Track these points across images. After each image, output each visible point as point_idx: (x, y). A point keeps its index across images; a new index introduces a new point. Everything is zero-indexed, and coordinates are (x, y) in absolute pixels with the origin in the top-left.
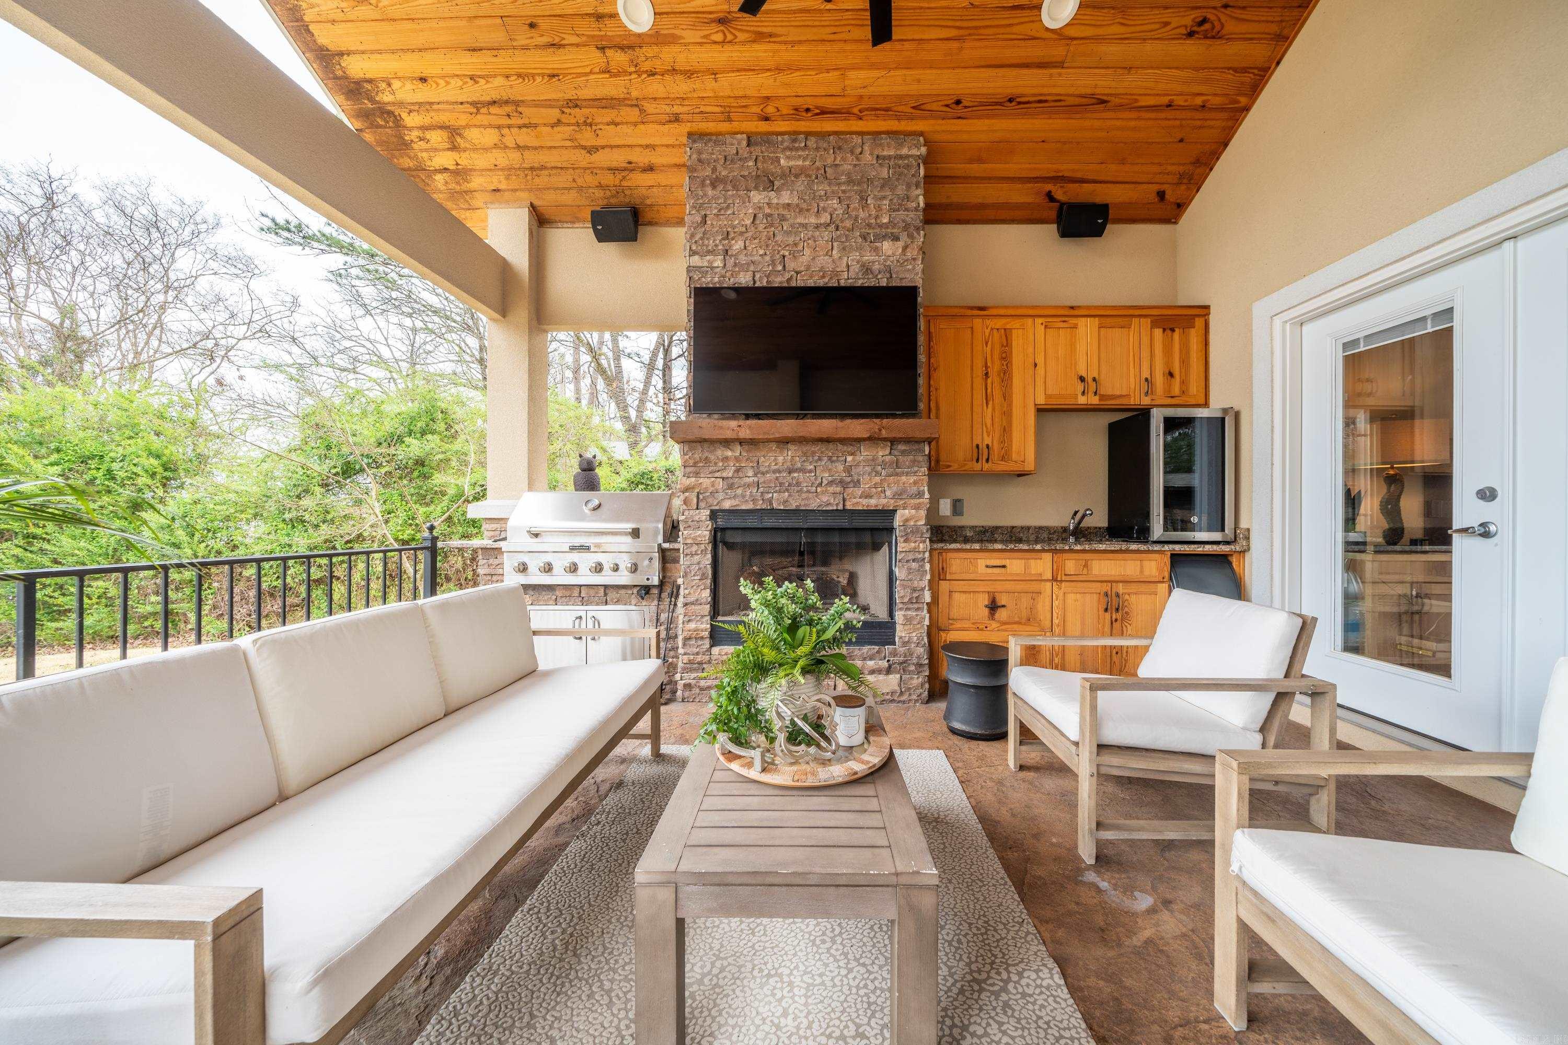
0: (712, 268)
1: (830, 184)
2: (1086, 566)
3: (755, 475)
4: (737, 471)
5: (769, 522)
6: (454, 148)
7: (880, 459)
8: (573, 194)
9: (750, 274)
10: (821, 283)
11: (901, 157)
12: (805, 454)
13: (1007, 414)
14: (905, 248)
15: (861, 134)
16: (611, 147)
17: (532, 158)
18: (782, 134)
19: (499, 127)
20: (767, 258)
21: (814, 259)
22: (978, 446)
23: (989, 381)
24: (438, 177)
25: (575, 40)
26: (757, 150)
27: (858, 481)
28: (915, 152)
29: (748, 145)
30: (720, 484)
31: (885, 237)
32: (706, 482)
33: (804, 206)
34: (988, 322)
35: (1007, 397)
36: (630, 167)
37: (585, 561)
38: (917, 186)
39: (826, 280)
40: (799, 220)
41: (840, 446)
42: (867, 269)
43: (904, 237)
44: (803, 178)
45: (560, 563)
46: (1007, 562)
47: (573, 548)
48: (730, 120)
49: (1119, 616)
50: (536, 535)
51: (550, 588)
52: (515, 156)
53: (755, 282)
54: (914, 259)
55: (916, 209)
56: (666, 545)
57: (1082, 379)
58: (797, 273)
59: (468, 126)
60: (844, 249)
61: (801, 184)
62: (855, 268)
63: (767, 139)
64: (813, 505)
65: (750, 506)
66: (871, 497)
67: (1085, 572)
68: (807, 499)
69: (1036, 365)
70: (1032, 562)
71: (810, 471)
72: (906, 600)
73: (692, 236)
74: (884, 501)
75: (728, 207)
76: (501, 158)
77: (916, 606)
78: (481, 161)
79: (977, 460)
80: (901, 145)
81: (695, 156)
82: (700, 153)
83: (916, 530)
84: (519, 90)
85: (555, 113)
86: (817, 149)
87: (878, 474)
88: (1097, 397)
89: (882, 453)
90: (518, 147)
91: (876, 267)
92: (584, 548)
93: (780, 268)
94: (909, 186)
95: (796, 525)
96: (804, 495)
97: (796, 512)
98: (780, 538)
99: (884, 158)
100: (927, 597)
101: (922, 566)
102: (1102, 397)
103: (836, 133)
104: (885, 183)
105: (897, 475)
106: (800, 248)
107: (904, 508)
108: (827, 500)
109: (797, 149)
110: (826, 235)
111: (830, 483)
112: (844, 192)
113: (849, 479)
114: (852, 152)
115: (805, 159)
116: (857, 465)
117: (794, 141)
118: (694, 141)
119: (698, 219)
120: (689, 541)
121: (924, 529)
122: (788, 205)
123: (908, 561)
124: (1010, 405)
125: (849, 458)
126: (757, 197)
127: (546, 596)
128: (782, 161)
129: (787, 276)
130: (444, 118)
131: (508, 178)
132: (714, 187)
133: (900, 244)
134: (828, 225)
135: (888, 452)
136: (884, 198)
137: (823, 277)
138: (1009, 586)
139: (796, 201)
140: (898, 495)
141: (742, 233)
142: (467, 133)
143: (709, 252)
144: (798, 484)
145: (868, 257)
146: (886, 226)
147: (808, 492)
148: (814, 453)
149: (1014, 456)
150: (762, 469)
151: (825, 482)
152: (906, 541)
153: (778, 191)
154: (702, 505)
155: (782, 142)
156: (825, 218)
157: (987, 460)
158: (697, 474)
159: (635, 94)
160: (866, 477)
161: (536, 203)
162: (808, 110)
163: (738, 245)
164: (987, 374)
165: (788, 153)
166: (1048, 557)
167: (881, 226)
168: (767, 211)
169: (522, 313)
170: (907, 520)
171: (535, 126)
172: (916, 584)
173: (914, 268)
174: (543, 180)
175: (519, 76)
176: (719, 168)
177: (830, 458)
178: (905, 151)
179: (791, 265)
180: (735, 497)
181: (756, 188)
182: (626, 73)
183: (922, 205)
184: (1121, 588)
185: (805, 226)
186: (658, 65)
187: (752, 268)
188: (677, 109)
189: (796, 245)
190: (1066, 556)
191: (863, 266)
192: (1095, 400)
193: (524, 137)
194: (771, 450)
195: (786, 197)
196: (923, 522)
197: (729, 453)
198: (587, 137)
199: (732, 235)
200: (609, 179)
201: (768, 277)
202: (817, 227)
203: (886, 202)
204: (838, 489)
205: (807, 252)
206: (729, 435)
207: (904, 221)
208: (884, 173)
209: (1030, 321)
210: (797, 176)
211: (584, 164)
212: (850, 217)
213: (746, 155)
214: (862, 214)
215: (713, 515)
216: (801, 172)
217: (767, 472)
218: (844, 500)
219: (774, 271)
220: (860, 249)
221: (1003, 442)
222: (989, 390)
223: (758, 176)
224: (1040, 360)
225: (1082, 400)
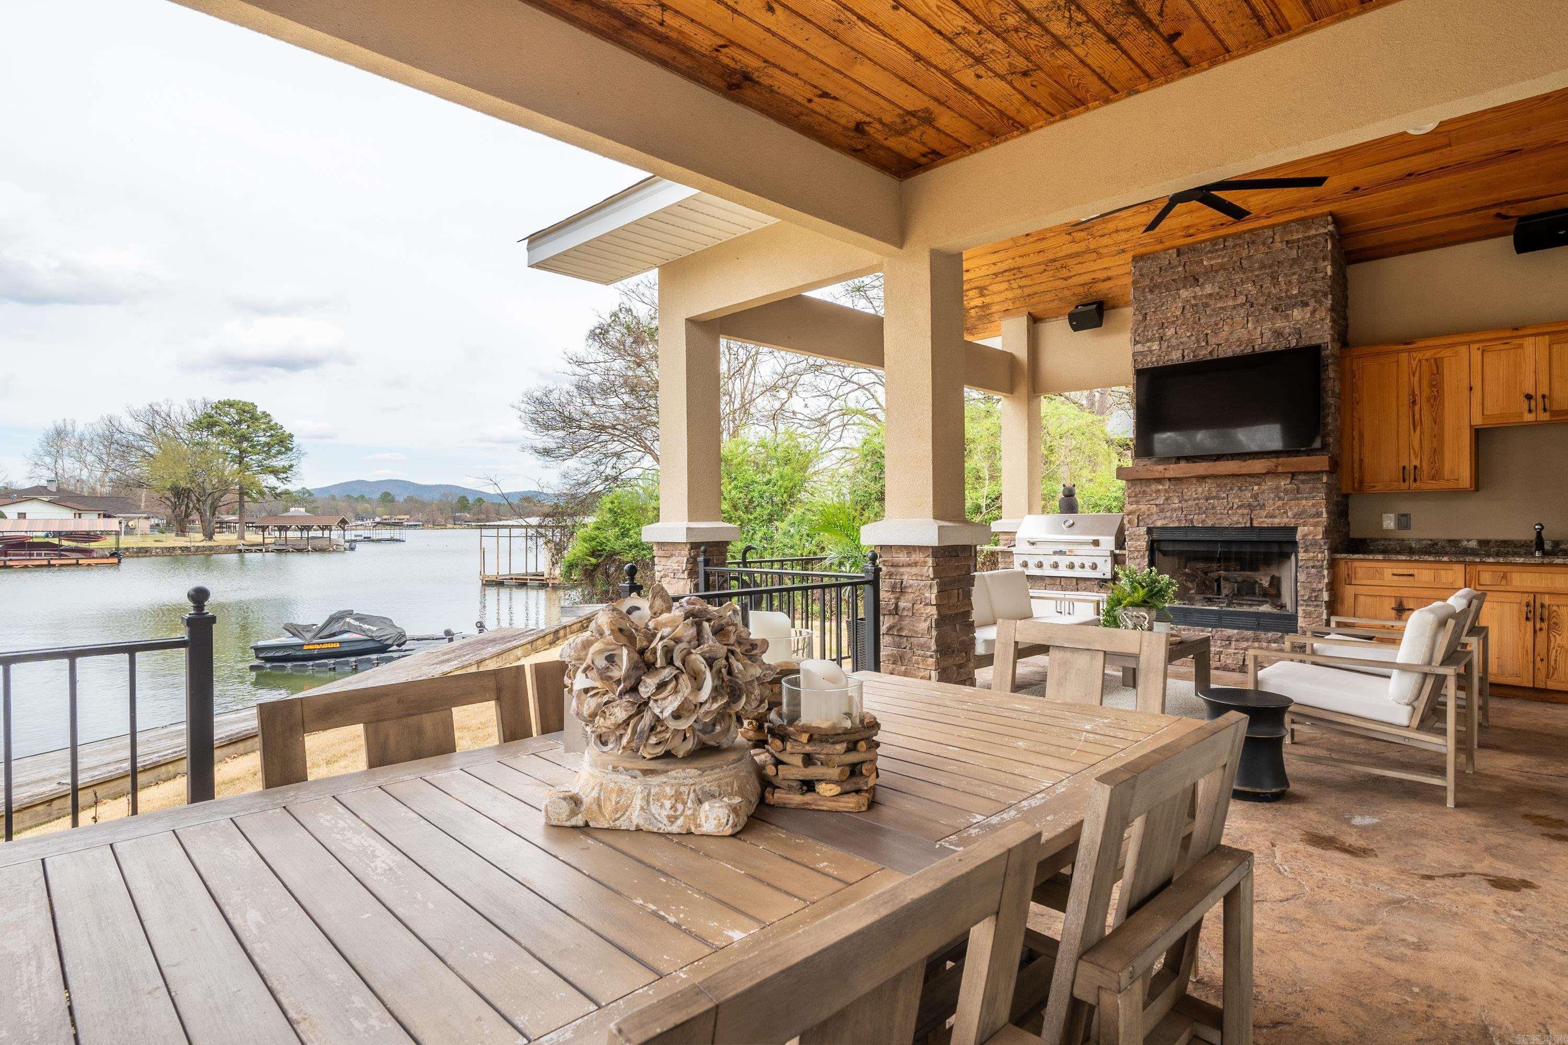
0: (1151, 351)
1: (1244, 273)
2: (1504, 577)
3: (1180, 502)
4: (1167, 499)
5: (1192, 536)
6: (982, 295)
7: (1283, 487)
8: (1056, 302)
9: (1180, 352)
10: (1238, 351)
11: (1309, 238)
12: (1218, 486)
13: (1439, 437)
14: (1313, 312)
15: (1272, 227)
16: (1080, 274)
17: (1027, 291)
18: (1204, 241)
19: (1008, 281)
20: (1193, 338)
21: (1231, 333)
22: (1404, 468)
23: (1417, 408)
24: (973, 311)
25: (1052, 234)
26: (1184, 258)
27: (1264, 505)
28: (1322, 231)
29: (1178, 256)
30: (1154, 509)
31: (1294, 306)
32: (1143, 507)
33: (1223, 293)
34: (1415, 354)
35: (1437, 420)
36: (1095, 281)
37: (1063, 561)
38: (1324, 259)
39: (1242, 348)
40: (1219, 305)
41: (1248, 479)
42: (1278, 334)
43: (1312, 303)
44: (1222, 272)
45: (1048, 561)
46: (1415, 572)
47: (1055, 553)
48: (1162, 242)
49: (1545, 625)
50: (1033, 544)
51: (1042, 578)
52: (1019, 292)
53: (1183, 357)
54: (1322, 320)
55: (1323, 278)
56: (1117, 552)
57: (1529, 397)
58: (1218, 345)
59: (990, 284)
60: (1257, 321)
61: (1221, 277)
62: (1268, 335)
63: (1192, 248)
64: (1226, 523)
65: (1176, 525)
66: (1275, 517)
67: (1504, 582)
68: (1221, 519)
69: (1471, 389)
70: (1443, 572)
71: (1223, 498)
72: (1306, 598)
73: (1136, 330)
74: (1286, 520)
75: (1162, 306)
76: (1010, 295)
77: (1315, 603)
78: (997, 298)
79: (1404, 481)
80: (1309, 228)
81: (1137, 273)
82: (1141, 269)
83: (1315, 543)
84: (1019, 262)
85: (1043, 267)
86: (1234, 246)
87: (1280, 498)
88: (1548, 414)
89: (1284, 483)
90: (1020, 287)
91: (1287, 330)
92: (1061, 553)
93: (1204, 344)
94: (1316, 260)
95: (1214, 538)
96: (1218, 516)
97: (1213, 528)
98: (1202, 548)
99: (1293, 242)
100: (1325, 596)
101: (1320, 572)
102: (1554, 413)
103: (1250, 231)
104: (1295, 262)
105: (1298, 499)
106: (1220, 326)
107: (1304, 526)
108: (1238, 519)
109: (1217, 251)
110: (1242, 312)
111: (1240, 507)
112: (1257, 276)
113: (1256, 503)
114: (1264, 244)
115: (1223, 257)
116: (1263, 492)
117: (1215, 244)
118: (1137, 262)
119: (1140, 318)
120: (1132, 549)
121: (1322, 542)
122: (1211, 295)
123: (1307, 568)
124: (1442, 429)
125: (1256, 488)
126: (1184, 293)
127: (1039, 583)
128: (1205, 263)
129: (1210, 349)
130: (977, 284)
131: (1013, 303)
132: (1151, 291)
133: (1309, 309)
134: (1244, 304)
135: (1288, 481)
136: (1294, 274)
137: (1240, 345)
138: (1415, 592)
139: (1217, 290)
140: (1297, 516)
141: (1173, 322)
142: (990, 288)
143: (1148, 341)
144: (1214, 508)
145: (1279, 324)
146: (1296, 296)
147: (1221, 513)
148: (1226, 485)
149: (1446, 474)
150: (1185, 497)
151: (1235, 506)
152: (1305, 551)
153: (1202, 286)
154: (1141, 524)
155: (1205, 247)
156: (1241, 299)
157: (1415, 480)
158: (1137, 502)
159: (1092, 247)
160: (1271, 502)
161: (1031, 311)
162: (1222, 224)
163: (1170, 332)
164: (1414, 402)
165: (1210, 255)
166: (1459, 568)
167: (1289, 297)
168: (1194, 302)
169: (1023, 389)
170: (1305, 535)
171: (1031, 276)
172: (1314, 586)
173: (1322, 327)
174: (1036, 299)
175: (1020, 256)
176: (1156, 278)
177: (1240, 489)
178: (1313, 232)
179: (1213, 340)
180: (1165, 518)
181: (1184, 287)
182: (1085, 240)
183: (1329, 273)
184: (1547, 600)
185: (1224, 309)
186: (1106, 231)
187: (1181, 347)
188: (1122, 247)
189: (1217, 324)
190: (1480, 567)
191: (1275, 332)
192: (1545, 417)
193: (1023, 282)
194: (1192, 483)
195: (1208, 289)
196: (1320, 537)
197: (1161, 487)
198: (1065, 273)
199: (1166, 325)
200: (1080, 290)
201: (1194, 352)
202: (1234, 307)
203: (1295, 277)
204: (1246, 511)
205: (1226, 328)
206: (1157, 475)
207: (1312, 290)
208: (1294, 254)
209: (1464, 349)
210: (1217, 272)
211: (1063, 286)
212: (1263, 294)
213: (1176, 263)
214: (1273, 291)
215: (1150, 531)
216: (1222, 267)
217: (1189, 500)
218: (1251, 520)
219: (1199, 347)
220: (1272, 319)
221: (1432, 462)
222: (1417, 416)
223: (1186, 277)
224: (1477, 385)
225: (1529, 418)
